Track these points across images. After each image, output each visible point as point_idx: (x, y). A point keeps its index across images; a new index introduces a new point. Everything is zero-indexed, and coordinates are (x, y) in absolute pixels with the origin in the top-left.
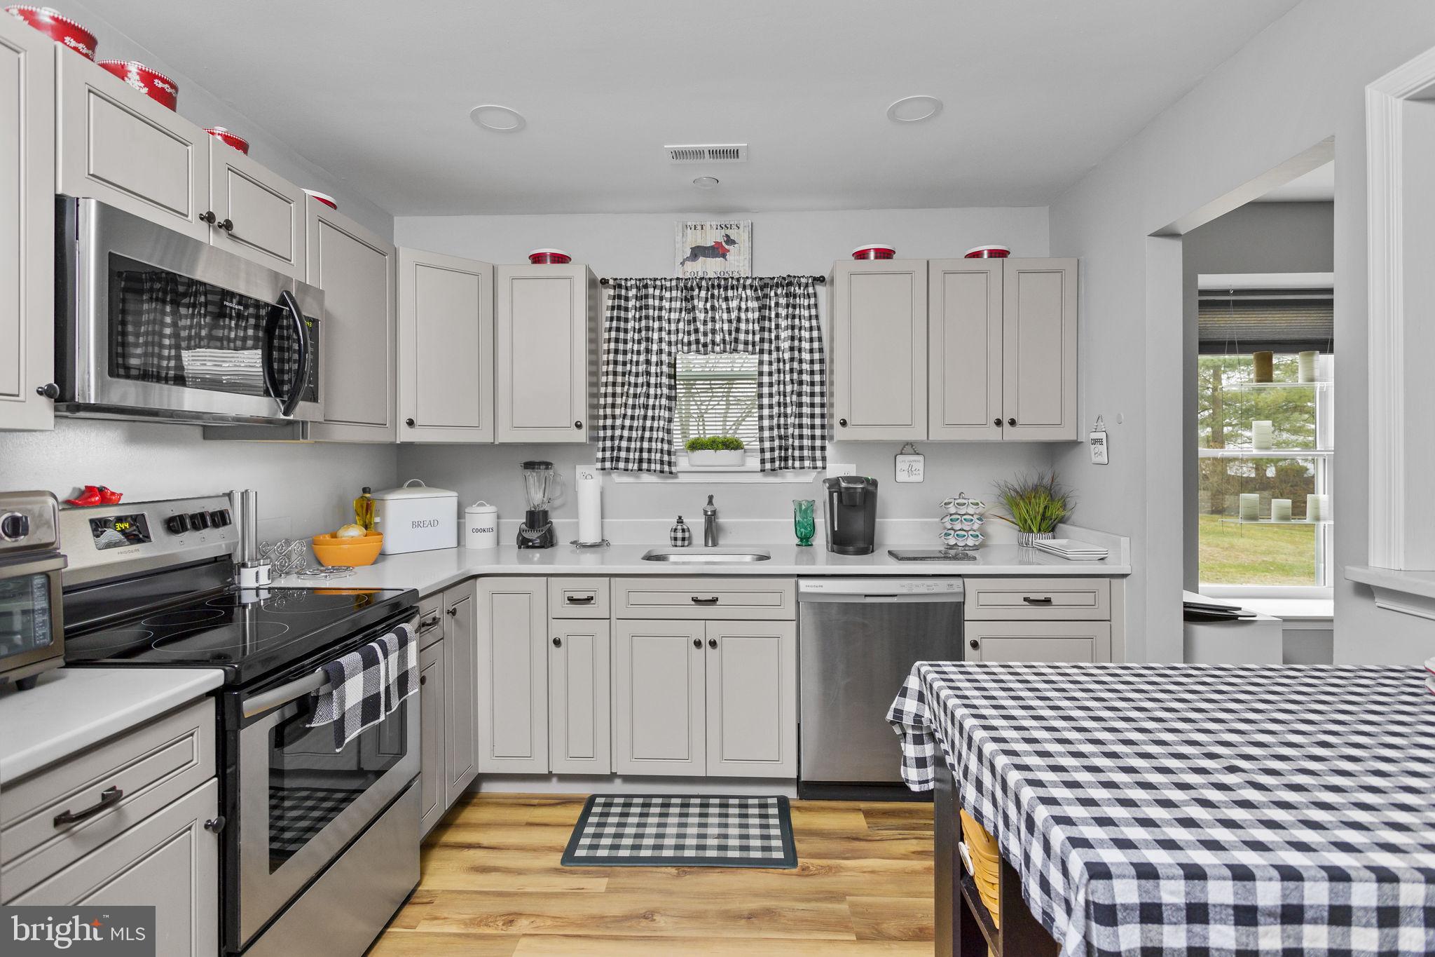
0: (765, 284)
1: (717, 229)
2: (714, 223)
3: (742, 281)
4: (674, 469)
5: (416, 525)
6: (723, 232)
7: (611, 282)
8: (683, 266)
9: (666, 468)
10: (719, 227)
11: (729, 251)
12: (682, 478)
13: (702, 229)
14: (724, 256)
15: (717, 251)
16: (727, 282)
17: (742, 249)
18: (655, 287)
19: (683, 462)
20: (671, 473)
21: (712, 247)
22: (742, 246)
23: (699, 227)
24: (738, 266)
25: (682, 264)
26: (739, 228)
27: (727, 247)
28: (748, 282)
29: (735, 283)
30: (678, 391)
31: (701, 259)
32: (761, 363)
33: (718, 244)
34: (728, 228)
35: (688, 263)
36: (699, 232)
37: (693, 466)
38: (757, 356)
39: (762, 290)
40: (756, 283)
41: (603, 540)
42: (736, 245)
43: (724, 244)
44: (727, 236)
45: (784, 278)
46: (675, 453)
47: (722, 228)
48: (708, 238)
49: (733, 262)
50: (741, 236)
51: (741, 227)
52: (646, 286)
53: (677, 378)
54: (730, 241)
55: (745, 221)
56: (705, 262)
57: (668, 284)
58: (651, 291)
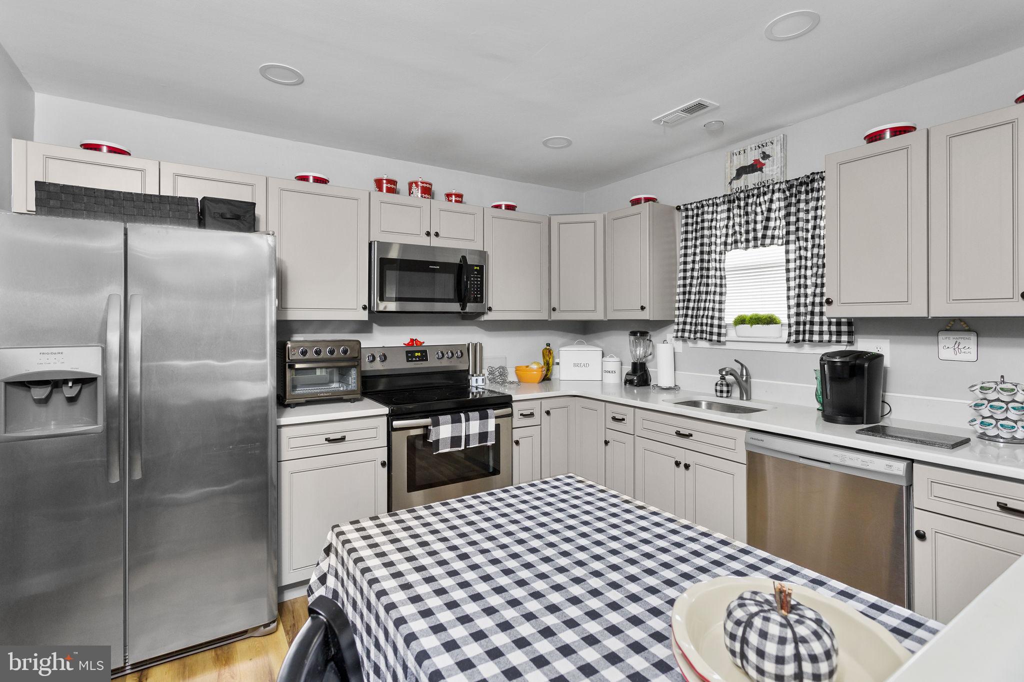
0: (791, 185)
1: (756, 149)
2: (753, 146)
3: (771, 187)
4: (722, 339)
5: (576, 365)
6: (760, 151)
7: (682, 207)
8: (731, 184)
9: (715, 338)
10: (757, 148)
11: (764, 164)
12: (729, 346)
13: (745, 152)
14: (761, 170)
15: (756, 167)
16: (759, 190)
17: (775, 162)
18: (708, 206)
19: (732, 334)
20: (719, 341)
21: (752, 165)
22: (775, 158)
23: (742, 152)
24: (772, 175)
25: (730, 183)
26: (772, 143)
27: (763, 162)
28: (777, 187)
29: (766, 189)
30: (727, 279)
31: (744, 176)
32: (787, 252)
33: (757, 161)
34: (764, 146)
35: (734, 182)
36: (742, 156)
37: (739, 337)
38: (784, 246)
39: (789, 190)
40: (783, 186)
41: (676, 386)
42: (770, 159)
43: (761, 160)
44: (764, 153)
45: (808, 177)
46: (726, 327)
47: (760, 147)
48: (749, 158)
49: (768, 172)
50: (775, 151)
51: (775, 142)
52: (703, 206)
53: (726, 270)
54: (765, 156)
55: (777, 135)
56: (747, 177)
57: (718, 201)
58: (706, 208)
